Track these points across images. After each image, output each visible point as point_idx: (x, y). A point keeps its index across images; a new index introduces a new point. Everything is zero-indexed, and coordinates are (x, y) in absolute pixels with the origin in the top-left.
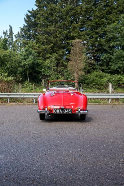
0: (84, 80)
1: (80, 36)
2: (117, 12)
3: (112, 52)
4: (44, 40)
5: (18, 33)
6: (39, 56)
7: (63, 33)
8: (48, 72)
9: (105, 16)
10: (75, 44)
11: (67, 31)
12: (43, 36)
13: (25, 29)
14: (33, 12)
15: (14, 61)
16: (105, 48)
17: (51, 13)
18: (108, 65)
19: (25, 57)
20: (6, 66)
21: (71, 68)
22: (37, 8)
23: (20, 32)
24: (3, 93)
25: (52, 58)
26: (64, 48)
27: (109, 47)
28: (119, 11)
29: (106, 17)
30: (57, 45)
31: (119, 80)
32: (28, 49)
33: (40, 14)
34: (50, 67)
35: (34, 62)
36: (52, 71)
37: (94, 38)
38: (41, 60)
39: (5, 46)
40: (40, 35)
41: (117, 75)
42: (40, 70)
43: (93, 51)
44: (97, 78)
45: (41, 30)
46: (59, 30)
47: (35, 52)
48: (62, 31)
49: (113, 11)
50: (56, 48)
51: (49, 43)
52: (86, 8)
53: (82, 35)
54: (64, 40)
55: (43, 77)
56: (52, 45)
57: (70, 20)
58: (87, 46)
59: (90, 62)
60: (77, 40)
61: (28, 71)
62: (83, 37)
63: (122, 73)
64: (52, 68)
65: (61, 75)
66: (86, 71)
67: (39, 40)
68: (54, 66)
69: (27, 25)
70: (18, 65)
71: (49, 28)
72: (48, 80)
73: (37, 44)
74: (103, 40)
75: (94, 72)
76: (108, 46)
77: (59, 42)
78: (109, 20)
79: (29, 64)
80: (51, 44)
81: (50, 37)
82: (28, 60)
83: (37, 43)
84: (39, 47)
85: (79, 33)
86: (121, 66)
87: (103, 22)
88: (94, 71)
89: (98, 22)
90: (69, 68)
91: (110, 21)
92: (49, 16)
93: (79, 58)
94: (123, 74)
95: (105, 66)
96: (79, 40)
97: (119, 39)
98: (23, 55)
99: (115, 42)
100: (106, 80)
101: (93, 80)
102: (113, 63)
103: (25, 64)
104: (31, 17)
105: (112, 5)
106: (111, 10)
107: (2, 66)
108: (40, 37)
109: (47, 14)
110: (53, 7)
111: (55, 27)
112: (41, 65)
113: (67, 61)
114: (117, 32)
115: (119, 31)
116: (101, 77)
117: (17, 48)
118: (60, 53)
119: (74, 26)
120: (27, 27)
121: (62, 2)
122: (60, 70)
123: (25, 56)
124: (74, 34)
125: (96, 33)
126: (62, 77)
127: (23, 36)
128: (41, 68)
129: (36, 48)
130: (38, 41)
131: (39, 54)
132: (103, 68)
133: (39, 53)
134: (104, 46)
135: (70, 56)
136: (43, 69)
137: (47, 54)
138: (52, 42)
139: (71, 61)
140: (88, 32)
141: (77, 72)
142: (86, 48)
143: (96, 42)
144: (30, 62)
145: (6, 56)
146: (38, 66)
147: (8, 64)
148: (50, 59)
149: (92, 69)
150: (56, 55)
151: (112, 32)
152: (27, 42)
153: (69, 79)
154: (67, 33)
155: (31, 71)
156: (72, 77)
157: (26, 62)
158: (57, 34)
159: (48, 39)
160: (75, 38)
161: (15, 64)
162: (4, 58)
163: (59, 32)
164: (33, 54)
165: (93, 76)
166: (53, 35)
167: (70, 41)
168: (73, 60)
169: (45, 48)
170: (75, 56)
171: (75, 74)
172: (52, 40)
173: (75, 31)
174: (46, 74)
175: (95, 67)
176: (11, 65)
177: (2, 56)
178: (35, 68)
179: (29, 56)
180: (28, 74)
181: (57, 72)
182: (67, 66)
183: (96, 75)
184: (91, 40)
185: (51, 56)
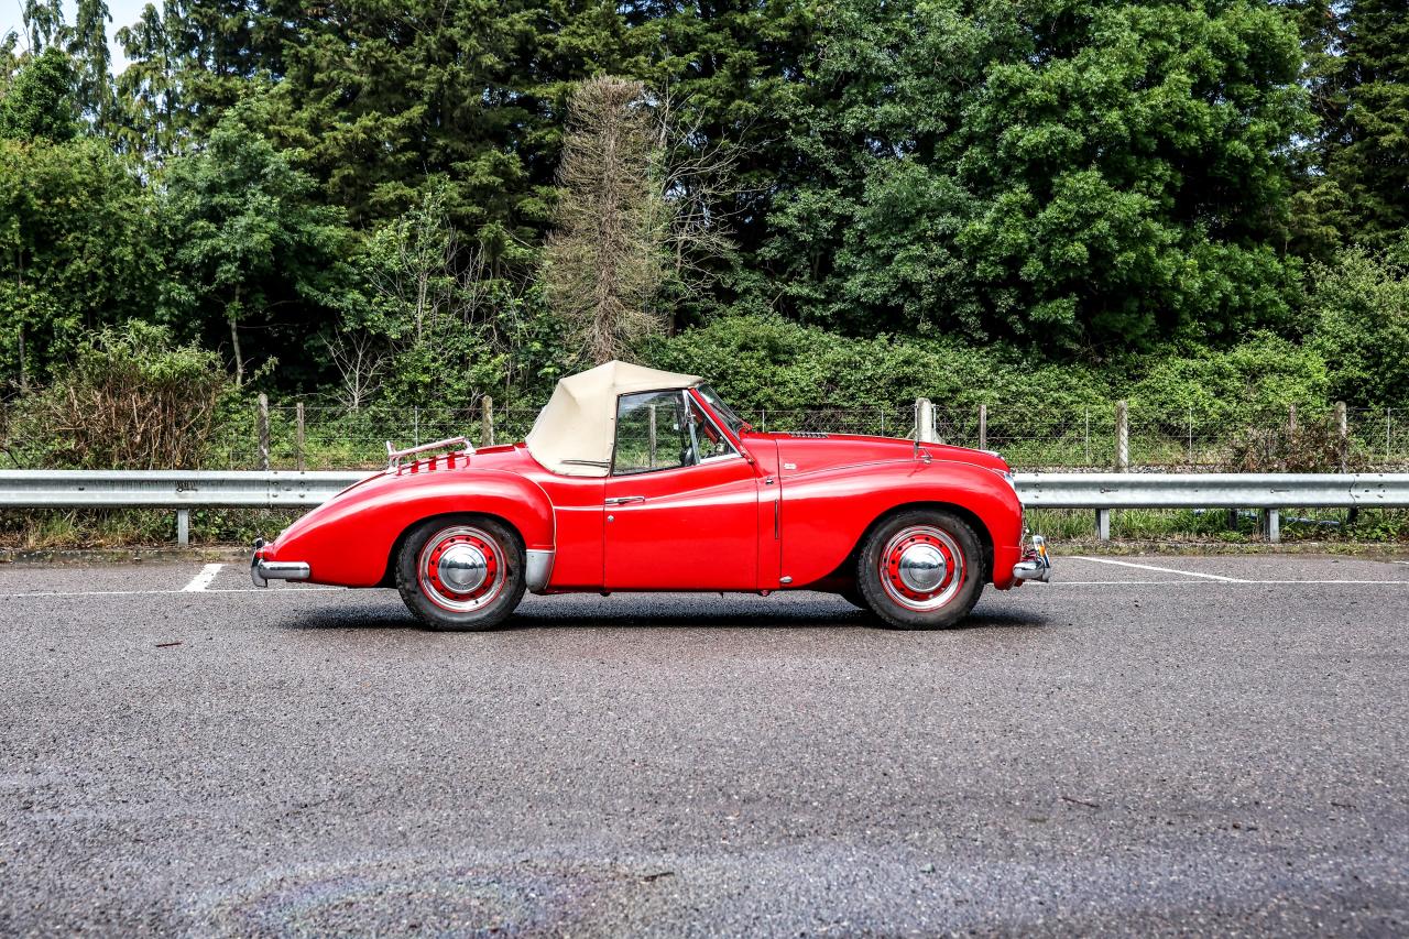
1: (629, 51)
3: (853, 177)
4: (357, 78)
5: (151, 15)
6: (318, 197)
7: (502, 24)
8: (387, 314)
10: (592, 108)
11: (531, 13)
12: (348, 40)
16: (801, 142)
18: (823, 267)
19: (217, 199)
20: (62, 265)
21: (567, 287)
23: (161, 11)
24: (132, 467)
25: (419, 207)
26: (500, 137)
27: (834, 139)
30: (457, 113)
31: (906, 376)
32: (242, 139)
34: (403, 275)
35: (286, 236)
36: (421, 309)
37: (725, 71)
38: (335, 221)
39: (48, 109)
40: (326, 37)
41: (891, 341)
42: (328, 301)
43: (715, 166)
44: (748, 363)
47: (294, 165)
50: (446, 134)
51: (394, 98)
53: (638, 49)
54: (500, 77)
55: (352, 353)
56: (417, 111)
58: (672, 124)
59: (699, 242)
60: (605, 82)
61: (237, 304)
62: (642, 58)
63: (924, 327)
64: (423, 286)
65: (487, 335)
66: (671, 306)
67: (318, 77)
68: (431, 272)
70: (155, 256)
72: (389, 373)
73: (298, 105)
74: (787, 89)
75: (720, 315)
76: (823, 133)
77: (466, 92)
79: (249, 250)
80: (409, 108)
81: (397, 57)
82: (243, 221)
83: (297, 98)
84: (315, 127)
85: (615, 33)
86: (921, 276)
88: (722, 307)
90: (547, 287)
93: (620, 215)
94: (928, 337)
95: (806, 276)
96: (623, 83)
97: (904, 83)
98: (202, 185)
99: (871, 102)
100: (817, 375)
101: (722, 376)
102: (859, 255)
103: (214, 249)
107: (28, 263)
108: (323, 56)
112: (335, 258)
113: (530, 231)
114: (887, 31)
115: (899, 25)
116: (778, 353)
117: (142, 130)
118: (481, 169)
122: (482, 297)
123: (213, 189)
124: (582, 36)
125: (742, 36)
126: (494, 353)
127: (188, 42)
128: (340, 283)
129: (293, 132)
130: (311, 84)
131: (321, 183)
132: (793, 289)
133: (322, 168)
134: (796, 133)
135: (553, 201)
136: (356, 295)
137: (383, 179)
138: (418, 95)
139: (568, 233)
140: (680, 28)
141: (606, 317)
142: (670, 143)
143: (738, 102)
144: (257, 237)
145: (66, 190)
146: (313, 268)
147: (81, 250)
148: (408, 218)
149: (707, 296)
150: (450, 190)
151: (854, 35)
152: (221, 85)
153: (551, 370)
154: (528, 27)
155: (260, 303)
156: (570, 351)
157: (227, 241)
158: (450, 32)
159: (387, 71)
160: (586, 67)
161: (135, 253)
162: (48, 202)
163: (472, 22)
164: (276, 177)
165: (722, 344)
166: (423, 42)
167: (549, 91)
168: (582, 225)
169: (362, 136)
170: (591, 198)
171: (596, 331)
172: (413, 78)
173: (584, 15)
174: (373, 327)
175: (729, 281)
176: (106, 260)
177: (32, 189)
178: (293, 281)
179: (243, 195)
180: (234, 325)
181: (460, 315)
182: (534, 269)
183: (740, 339)
184: (705, 82)
185: (413, 193)
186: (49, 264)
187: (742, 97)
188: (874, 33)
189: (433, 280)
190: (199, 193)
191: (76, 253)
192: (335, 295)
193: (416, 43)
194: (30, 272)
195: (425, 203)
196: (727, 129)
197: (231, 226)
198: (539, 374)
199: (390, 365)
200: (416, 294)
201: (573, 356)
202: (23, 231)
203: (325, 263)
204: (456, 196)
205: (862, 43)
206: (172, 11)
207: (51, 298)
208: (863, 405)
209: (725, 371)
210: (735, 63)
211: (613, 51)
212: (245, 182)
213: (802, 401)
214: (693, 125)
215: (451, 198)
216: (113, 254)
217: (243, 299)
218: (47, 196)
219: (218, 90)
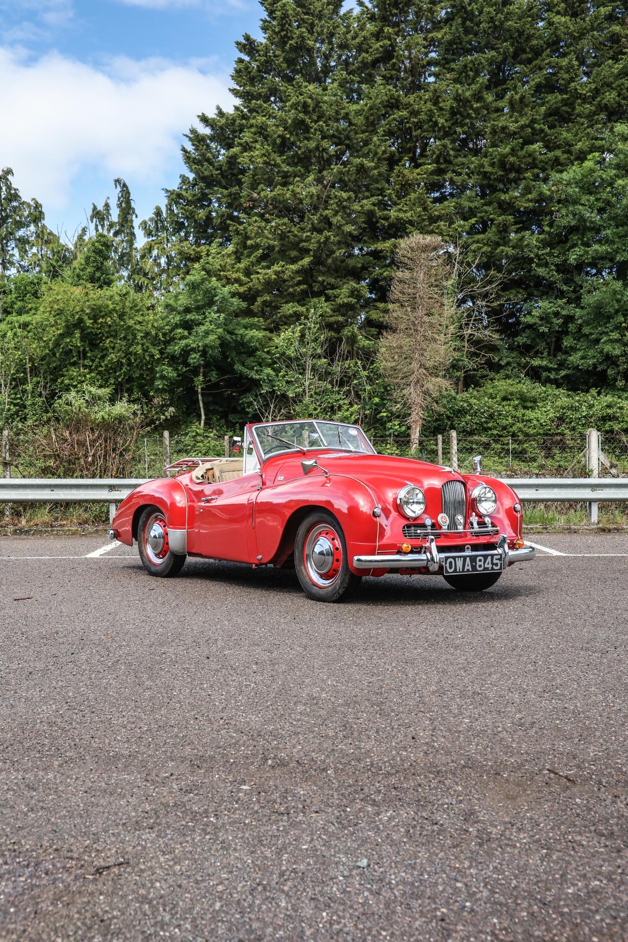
0: (448, 418)
1: (433, 220)
2: (595, 114)
3: (574, 291)
4: (272, 242)
5: (158, 213)
6: (248, 313)
7: (356, 207)
8: (288, 382)
9: (542, 131)
10: (409, 255)
11: (374, 199)
12: (268, 221)
13: (188, 195)
14: (223, 121)
15: (140, 335)
16: (541, 271)
17: (303, 122)
18: (556, 348)
19: (188, 317)
20: (103, 357)
21: (394, 364)
22: (238, 102)
23: (164, 210)
25: (307, 318)
26: (357, 274)
27: (562, 268)
28: (602, 108)
29: (546, 135)
30: (330, 261)
31: (608, 415)
32: (203, 281)
33: (252, 126)
34: (297, 359)
35: (228, 337)
36: (308, 379)
37: (494, 229)
38: (259, 328)
39: (98, 269)
40: (254, 219)
41: (599, 393)
42: (254, 375)
43: (488, 288)
44: (507, 408)
45: (255, 195)
46: (336, 197)
47: (233, 295)
48: (349, 198)
49: (578, 109)
50: (323, 274)
51: (294, 253)
52: (458, 98)
53: (439, 218)
54: (357, 239)
55: (267, 406)
56: (306, 261)
57: (384, 152)
58: (461, 264)
59: (478, 335)
60: (417, 239)
61: (201, 378)
62: (442, 223)
63: (620, 383)
64: (309, 363)
65: (348, 393)
66: (460, 374)
67: (249, 242)
68: (314, 356)
69: (195, 179)
70: (155, 352)
71: (291, 187)
73: (238, 260)
74: (532, 238)
75: (491, 379)
76: (556, 265)
77: (335, 248)
78: (559, 147)
79: (206, 346)
80: (301, 259)
81: (295, 229)
82: (203, 328)
83: (238, 256)
85: (425, 209)
86: (617, 352)
87: (534, 159)
88: (492, 375)
89: (512, 159)
90: (383, 363)
91: (566, 156)
92: (291, 134)
93: (426, 319)
94: (623, 390)
95: (545, 354)
96: (429, 238)
98: (181, 309)
99: (587, 245)
100: (551, 415)
101: (491, 416)
102: (579, 340)
103: (187, 346)
104: (213, 145)
105: (573, 84)
106: (566, 105)
107: (85, 358)
108: (252, 229)
109: (286, 129)
110: (311, 97)
111: (319, 180)
112: (257, 349)
113: (374, 331)
114: (597, 200)
115: (604, 196)
116: (527, 402)
117: (153, 279)
118: (343, 294)
119: (404, 176)
120: (194, 185)
121: (349, 74)
122: (345, 373)
123: (187, 310)
124: (405, 212)
125: (505, 207)
126: (351, 405)
127: (179, 226)
128: (260, 365)
129: (234, 276)
130: (245, 247)
131: (249, 305)
132: (536, 362)
133: (249, 297)
134: (538, 265)
135: (386, 311)
136: (269, 371)
137: (287, 302)
138: (306, 251)
139: (394, 331)
140: (466, 204)
141: (418, 381)
142: (459, 275)
143: (501, 248)
144: (212, 337)
145: (106, 315)
146: (244, 355)
147: (113, 348)
148: (300, 324)
149: (483, 368)
150: (325, 307)
151: (576, 202)
152: (194, 250)
153: (385, 414)
154: (372, 208)
155: (214, 376)
156: (396, 403)
157: (194, 342)
158: (327, 212)
159: (288, 237)
160: (408, 230)
161: (143, 349)
162: (95, 322)
163: (338, 206)
164: (221, 302)
165: (491, 397)
166: (309, 219)
167: (384, 246)
168: (403, 326)
169: (274, 277)
170: (409, 309)
171: (412, 390)
172: (305, 241)
173: (407, 198)
174: (279, 390)
175: (497, 359)
176: (128, 354)
177: (87, 314)
178: (232, 365)
179: (204, 314)
180: (199, 390)
181: (331, 382)
182: (375, 353)
183: (502, 394)
184: (481, 236)
185: (303, 309)
186: (96, 357)
187: (505, 244)
188: (588, 200)
189: (315, 361)
190: (179, 313)
191: (111, 350)
192: (257, 371)
193: (306, 220)
194: (86, 362)
195: (310, 316)
196: (495, 264)
197: (197, 332)
198: (378, 417)
199: (290, 413)
200: (304, 370)
201: (399, 406)
202: (83, 339)
203: (252, 352)
204: (328, 310)
205: (580, 207)
206: (170, 209)
207: (98, 377)
208: (580, 433)
209: (493, 413)
210: (500, 224)
211: (424, 220)
212: (203, 306)
213: (541, 431)
214: (473, 262)
215: (326, 312)
216: (131, 350)
217: (205, 376)
218: (95, 318)
219: (192, 252)
